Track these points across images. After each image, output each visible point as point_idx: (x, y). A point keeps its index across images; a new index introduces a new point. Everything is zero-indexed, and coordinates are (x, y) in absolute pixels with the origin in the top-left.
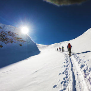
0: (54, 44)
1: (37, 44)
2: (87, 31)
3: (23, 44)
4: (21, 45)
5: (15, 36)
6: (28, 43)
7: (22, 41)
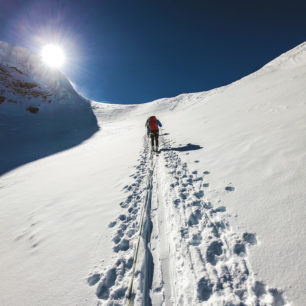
0: (155, 102)
1: (94, 103)
2: (277, 59)
3: (42, 106)
4: (34, 110)
5: (11, 79)
6: (61, 102)
7: (37, 94)
